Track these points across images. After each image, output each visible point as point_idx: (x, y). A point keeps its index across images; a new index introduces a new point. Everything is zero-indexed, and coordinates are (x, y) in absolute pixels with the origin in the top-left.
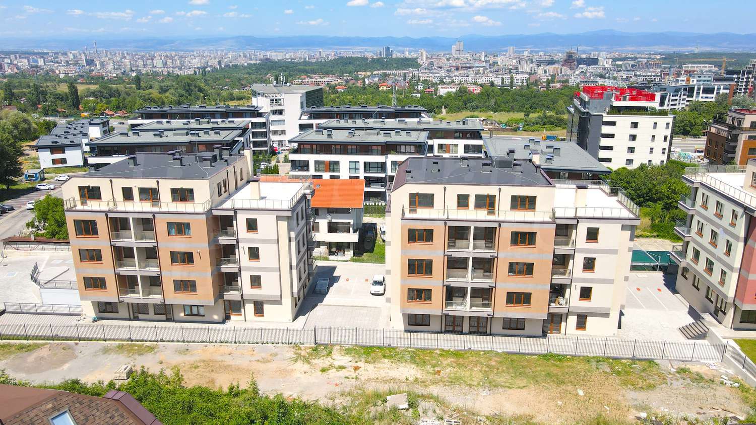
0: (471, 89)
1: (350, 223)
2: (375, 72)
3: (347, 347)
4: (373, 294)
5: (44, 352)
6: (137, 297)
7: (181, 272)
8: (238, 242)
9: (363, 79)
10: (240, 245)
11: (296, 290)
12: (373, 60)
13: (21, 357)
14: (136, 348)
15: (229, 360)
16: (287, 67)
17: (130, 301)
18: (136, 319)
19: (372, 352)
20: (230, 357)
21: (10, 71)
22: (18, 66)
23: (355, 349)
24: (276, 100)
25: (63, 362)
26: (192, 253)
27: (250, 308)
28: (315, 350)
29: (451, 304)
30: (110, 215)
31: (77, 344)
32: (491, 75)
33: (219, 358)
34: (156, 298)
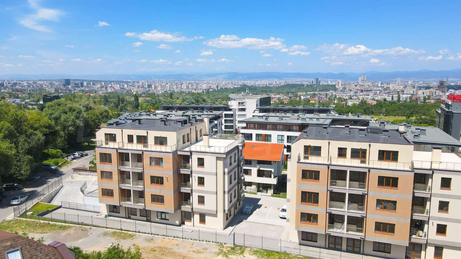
0: (370, 102)
1: (271, 171)
2: (308, 93)
3: (255, 249)
4: (281, 218)
5: (71, 231)
6: (130, 204)
7: (156, 190)
8: (191, 173)
9: (300, 96)
10: (193, 175)
11: (226, 208)
12: (308, 85)
13: (58, 233)
14: (123, 235)
15: (176, 249)
16: (256, 89)
17: (127, 206)
18: (129, 218)
19: (272, 255)
20: (177, 247)
21: (110, 90)
22: (114, 88)
23: (260, 252)
24: (242, 103)
25: (80, 238)
26: (163, 178)
27: (197, 217)
28: (233, 249)
29: (333, 227)
30: (119, 151)
31: (91, 228)
32: (384, 95)
33: (170, 247)
34: (140, 206)
